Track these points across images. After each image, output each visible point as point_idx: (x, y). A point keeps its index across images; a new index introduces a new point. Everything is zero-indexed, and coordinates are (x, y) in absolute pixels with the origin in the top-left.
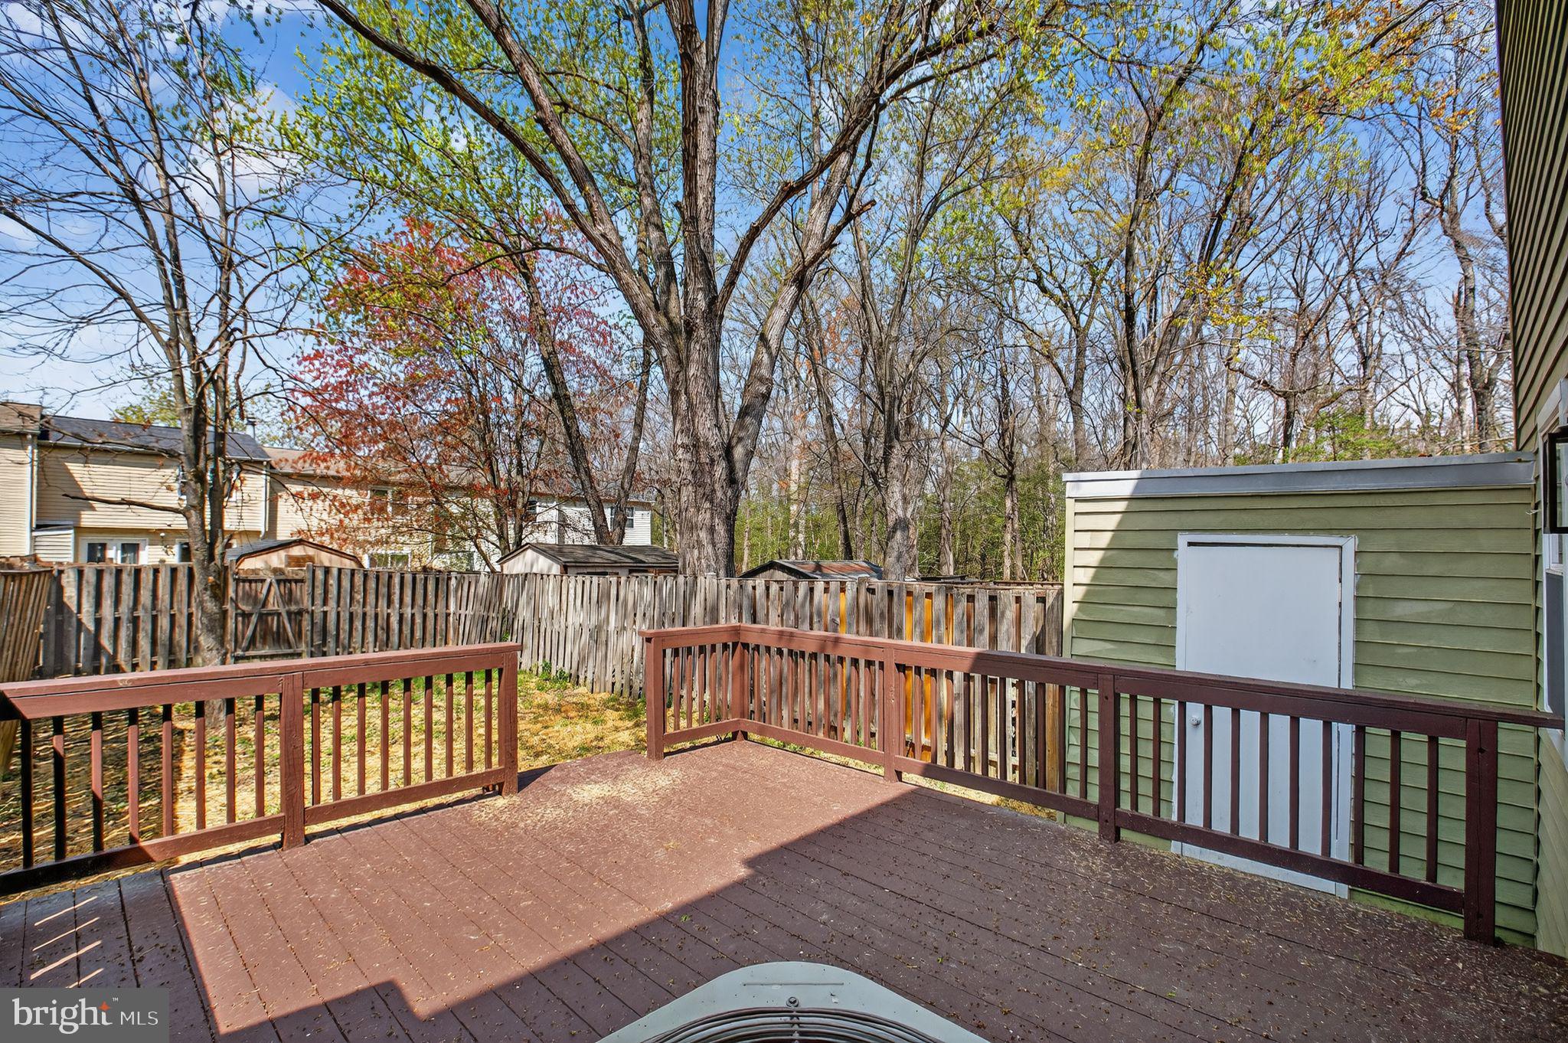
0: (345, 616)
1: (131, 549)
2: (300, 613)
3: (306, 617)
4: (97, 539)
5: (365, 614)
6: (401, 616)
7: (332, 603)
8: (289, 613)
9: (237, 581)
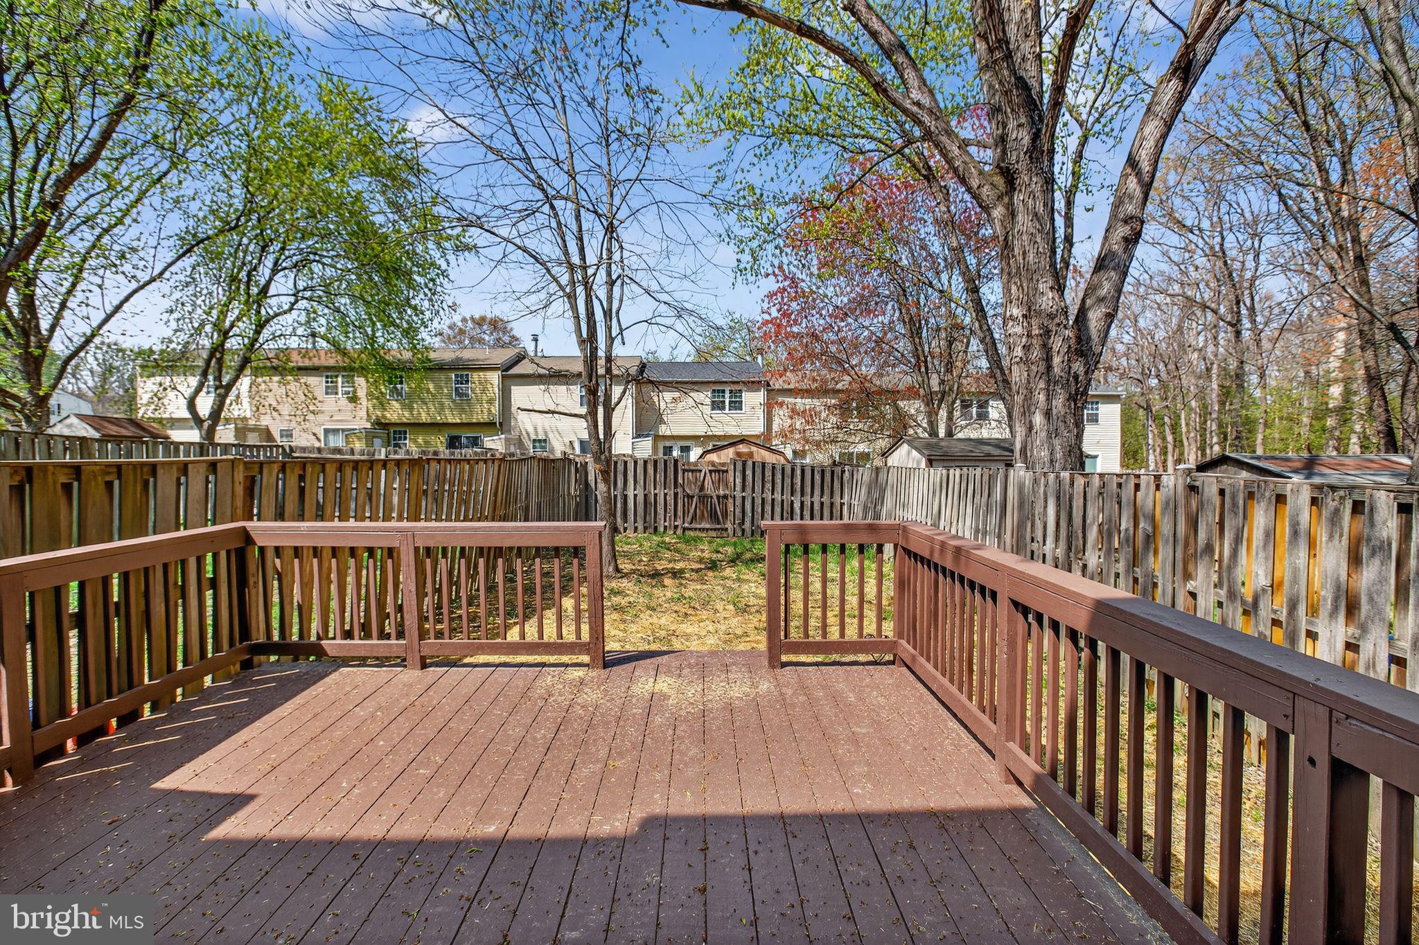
0: (758, 502)
1: (685, 450)
2: (725, 497)
3: (731, 500)
4: (668, 444)
5: (773, 500)
6: (802, 503)
7: (749, 490)
8: (718, 497)
9: (684, 471)
